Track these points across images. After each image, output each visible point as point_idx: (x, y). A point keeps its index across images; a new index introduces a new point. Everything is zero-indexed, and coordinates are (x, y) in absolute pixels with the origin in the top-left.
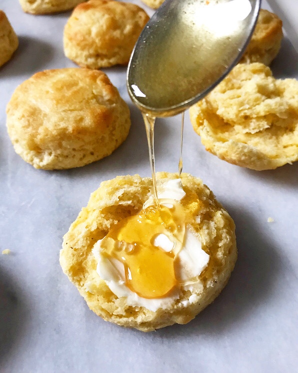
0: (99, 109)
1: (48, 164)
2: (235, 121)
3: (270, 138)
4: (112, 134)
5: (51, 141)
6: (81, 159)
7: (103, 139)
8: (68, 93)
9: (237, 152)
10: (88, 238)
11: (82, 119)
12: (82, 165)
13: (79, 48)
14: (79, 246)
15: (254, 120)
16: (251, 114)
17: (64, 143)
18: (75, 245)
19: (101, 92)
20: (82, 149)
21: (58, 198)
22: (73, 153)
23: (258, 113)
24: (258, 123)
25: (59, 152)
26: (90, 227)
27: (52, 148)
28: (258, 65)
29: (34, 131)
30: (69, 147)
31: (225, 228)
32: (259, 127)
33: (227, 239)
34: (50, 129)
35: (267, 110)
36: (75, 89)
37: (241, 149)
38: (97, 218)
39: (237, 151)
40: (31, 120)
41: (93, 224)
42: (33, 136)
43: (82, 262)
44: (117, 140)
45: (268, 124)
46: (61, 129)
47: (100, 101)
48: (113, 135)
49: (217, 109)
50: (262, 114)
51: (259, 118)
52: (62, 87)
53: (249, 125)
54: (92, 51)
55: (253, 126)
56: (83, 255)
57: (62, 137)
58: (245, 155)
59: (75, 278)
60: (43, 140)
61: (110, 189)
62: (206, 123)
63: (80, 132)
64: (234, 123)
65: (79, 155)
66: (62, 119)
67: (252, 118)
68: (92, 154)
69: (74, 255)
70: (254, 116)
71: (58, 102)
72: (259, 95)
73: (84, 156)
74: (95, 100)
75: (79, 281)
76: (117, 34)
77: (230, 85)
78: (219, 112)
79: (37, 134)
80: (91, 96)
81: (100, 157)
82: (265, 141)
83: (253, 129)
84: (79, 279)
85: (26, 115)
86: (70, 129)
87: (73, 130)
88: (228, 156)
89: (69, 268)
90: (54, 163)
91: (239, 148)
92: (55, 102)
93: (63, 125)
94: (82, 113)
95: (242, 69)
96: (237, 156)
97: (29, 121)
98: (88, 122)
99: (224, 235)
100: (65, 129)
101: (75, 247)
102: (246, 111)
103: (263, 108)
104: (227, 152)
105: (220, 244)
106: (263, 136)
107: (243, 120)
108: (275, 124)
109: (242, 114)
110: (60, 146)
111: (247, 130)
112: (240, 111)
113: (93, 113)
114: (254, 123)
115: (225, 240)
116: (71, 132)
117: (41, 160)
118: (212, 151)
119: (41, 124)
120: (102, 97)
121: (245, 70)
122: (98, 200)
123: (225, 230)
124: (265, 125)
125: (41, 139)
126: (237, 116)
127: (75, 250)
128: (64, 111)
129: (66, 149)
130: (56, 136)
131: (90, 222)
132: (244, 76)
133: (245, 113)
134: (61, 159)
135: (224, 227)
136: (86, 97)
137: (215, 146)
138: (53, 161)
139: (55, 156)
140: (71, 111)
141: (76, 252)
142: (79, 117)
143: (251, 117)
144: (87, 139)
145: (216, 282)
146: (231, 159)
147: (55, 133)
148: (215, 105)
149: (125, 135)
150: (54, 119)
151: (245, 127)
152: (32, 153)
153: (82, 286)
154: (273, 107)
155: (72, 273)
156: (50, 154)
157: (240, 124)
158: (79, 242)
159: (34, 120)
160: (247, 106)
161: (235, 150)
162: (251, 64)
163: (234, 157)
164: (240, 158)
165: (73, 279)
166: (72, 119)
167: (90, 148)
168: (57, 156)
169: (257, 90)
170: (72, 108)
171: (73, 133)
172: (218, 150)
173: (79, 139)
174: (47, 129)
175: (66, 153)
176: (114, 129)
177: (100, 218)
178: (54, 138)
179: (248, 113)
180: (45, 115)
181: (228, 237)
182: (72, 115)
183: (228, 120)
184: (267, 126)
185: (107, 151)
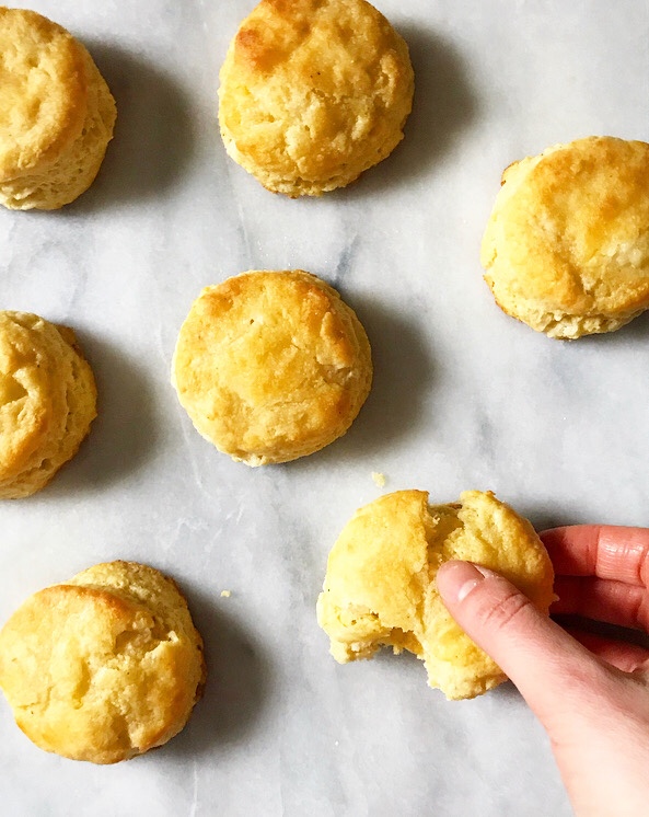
0: (329, 398)
8: (279, 369)
11: (305, 418)
19: (329, 358)
21: (277, 507)
34: (261, 439)
40: (230, 422)
46: (278, 437)
47: (330, 375)
57: (280, 446)
63: (305, 437)
66: (278, 421)
74: (321, 378)
76: (338, 143)
80: (315, 371)
85: (220, 413)
86: (291, 436)
93: (279, 432)
94: (304, 406)
97: (225, 423)
98: (315, 421)
113: (321, 406)
116: (293, 439)
117: (247, 461)
119: (246, 429)
120: (332, 366)
128: (278, 405)
142: (301, 416)
150: (265, 419)
152: (231, 451)
156: (260, 457)
159: (233, 421)
166: (291, 419)
168: (269, 459)
174: (256, 438)
180: (249, 410)
182: (290, 412)
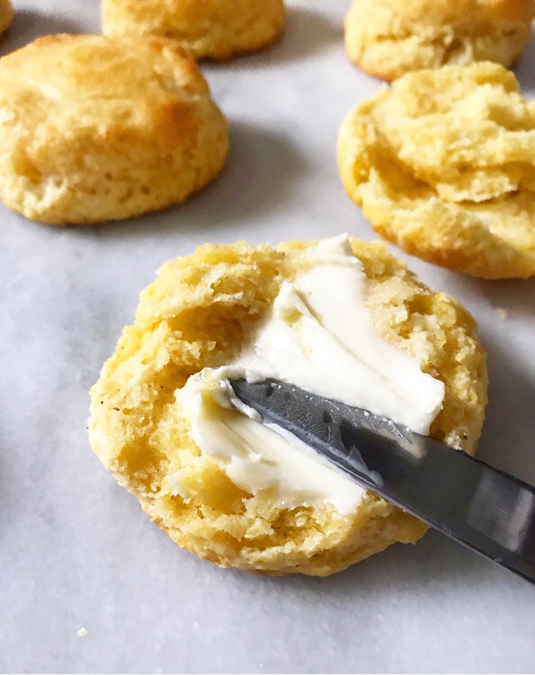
0: (163, 99)
1: (53, 207)
2: (439, 172)
3: (517, 214)
4: (188, 155)
5: (62, 153)
6: (122, 200)
7: (169, 159)
8: (103, 67)
9: (446, 230)
10: (152, 384)
11: (127, 115)
12: (125, 215)
13: (132, 17)
14: (134, 403)
15: (480, 174)
16: (475, 160)
17: (88, 160)
18: (124, 402)
19: (170, 70)
20: (125, 177)
22: (107, 183)
23: (489, 159)
24: (488, 180)
25: (76, 178)
26: (151, 363)
27: (62, 170)
28: (490, 67)
29: (26, 133)
30: (97, 168)
31: (460, 326)
32: (492, 190)
33: (470, 346)
34: (60, 128)
35: (510, 149)
36: (116, 60)
37: (454, 221)
38: (166, 340)
39: (444, 226)
40: (22, 111)
41: (160, 353)
42: (23, 143)
43: (145, 438)
44: (198, 171)
45: (511, 183)
47: (169, 85)
48: (191, 157)
49: (399, 149)
50: (500, 159)
51: (492, 169)
52: (91, 57)
53: (469, 186)
54: (157, 23)
55: (479, 187)
56: (146, 422)
57: (85, 144)
58: (462, 235)
59: (136, 474)
60: (44, 152)
61: (188, 272)
62: (374, 175)
63: (123, 138)
64: (437, 179)
65: (118, 189)
66: (88, 112)
67: (478, 168)
68: (146, 190)
69: (124, 423)
70: (483, 163)
71: (80, 79)
72: (492, 124)
73: (129, 194)
74: (157, 82)
75: (147, 482)
77: (428, 105)
78: (404, 155)
79: (32, 137)
80: (149, 74)
81: (164, 201)
82: (504, 219)
83: (478, 193)
84: (146, 477)
86: (102, 131)
87: (108, 133)
88: (423, 240)
89: (118, 453)
90: (65, 204)
91: (449, 219)
92: (74, 80)
93: (86, 122)
94: (128, 103)
95: (455, 76)
96: (446, 239)
97: (16, 112)
98: (140, 118)
99: (461, 339)
100: (92, 130)
101: (124, 407)
102: (464, 152)
103: (500, 146)
104: (422, 230)
105: (459, 357)
106: (499, 210)
107: (457, 173)
108: (526, 185)
109: (455, 158)
110: (79, 164)
111: (464, 195)
112: (450, 153)
113: (151, 103)
114: (481, 179)
115: (467, 349)
116: (104, 136)
117: (40, 197)
118: (388, 231)
119: (42, 119)
120: (172, 80)
121: (460, 78)
122: (162, 298)
123: (461, 330)
124: (505, 184)
125: (40, 150)
126: (443, 162)
127: (127, 412)
128: (94, 98)
129: (90, 171)
130: (73, 142)
131: (151, 352)
132: (458, 89)
133: (462, 157)
134: (80, 195)
135: (458, 324)
136: (139, 76)
137: (393, 218)
138: (64, 198)
139: (69, 189)
140: (108, 98)
141: (128, 417)
142: (122, 111)
143: (474, 166)
144: (136, 155)
145: (465, 438)
146: (431, 246)
147: (69, 135)
148: (394, 141)
149: (217, 165)
150: (71, 110)
151: (460, 188)
152: (22, 180)
153: (155, 493)
154: (524, 146)
155: (126, 464)
156: (58, 184)
157: (449, 181)
158: (132, 395)
159: (27, 111)
160: (467, 142)
161: (439, 225)
162: (474, 65)
163: (437, 241)
164: (451, 243)
165: (132, 478)
166: (106, 112)
167: (142, 176)
168: (72, 190)
169: (487, 114)
170: (110, 92)
171: (108, 138)
172: (401, 228)
173: (118, 152)
174: (53, 129)
175: (90, 182)
176: (194, 143)
177: (171, 340)
178: (67, 148)
179: (469, 156)
180: (52, 104)
181: (471, 341)
182: (108, 106)
183: (423, 173)
184: (509, 188)
185: (176, 189)
